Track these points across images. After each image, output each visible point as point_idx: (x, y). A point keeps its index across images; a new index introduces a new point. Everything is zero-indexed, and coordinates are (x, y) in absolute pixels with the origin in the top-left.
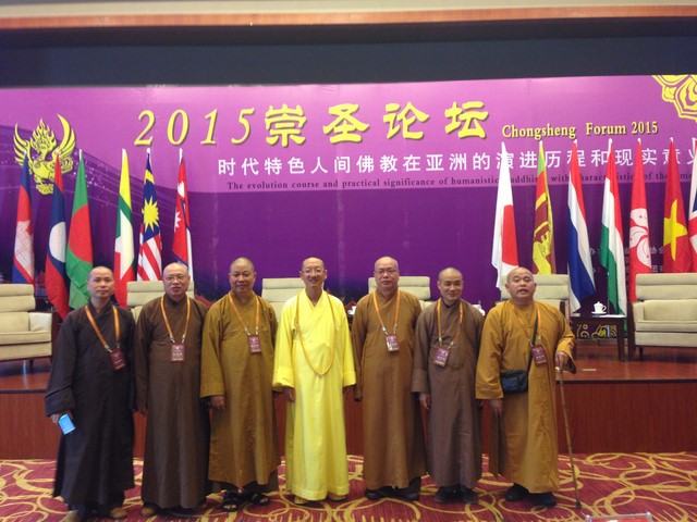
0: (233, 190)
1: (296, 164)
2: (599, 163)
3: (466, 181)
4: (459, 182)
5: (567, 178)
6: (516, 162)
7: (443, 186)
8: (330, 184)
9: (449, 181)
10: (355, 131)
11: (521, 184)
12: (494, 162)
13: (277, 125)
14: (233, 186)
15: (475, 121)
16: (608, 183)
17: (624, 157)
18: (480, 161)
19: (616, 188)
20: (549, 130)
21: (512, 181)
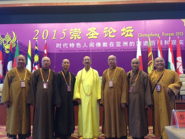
0: (60, 52)
1: (78, 45)
2: (167, 44)
3: (128, 49)
4: (126, 50)
5: (157, 49)
6: (142, 44)
7: (121, 51)
8: (88, 50)
9: (123, 49)
10: (95, 35)
11: (144, 50)
12: (136, 44)
13: (73, 34)
14: (60, 51)
15: (130, 32)
16: (169, 49)
17: (174, 42)
18: (131, 44)
19: (172, 51)
20: (152, 35)
21: (141, 49)
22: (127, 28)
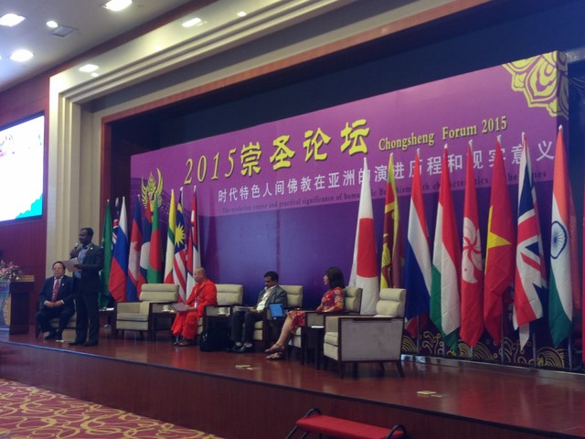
0: (225, 214)
1: (255, 190)
2: (454, 168)
3: (354, 196)
4: (350, 196)
8: (273, 205)
9: (343, 197)
10: (287, 158)
12: (374, 175)
13: (247, 160)
15: (361, 138)
17: (475, 160)
20: (413, 140)
22: (354, 125)
